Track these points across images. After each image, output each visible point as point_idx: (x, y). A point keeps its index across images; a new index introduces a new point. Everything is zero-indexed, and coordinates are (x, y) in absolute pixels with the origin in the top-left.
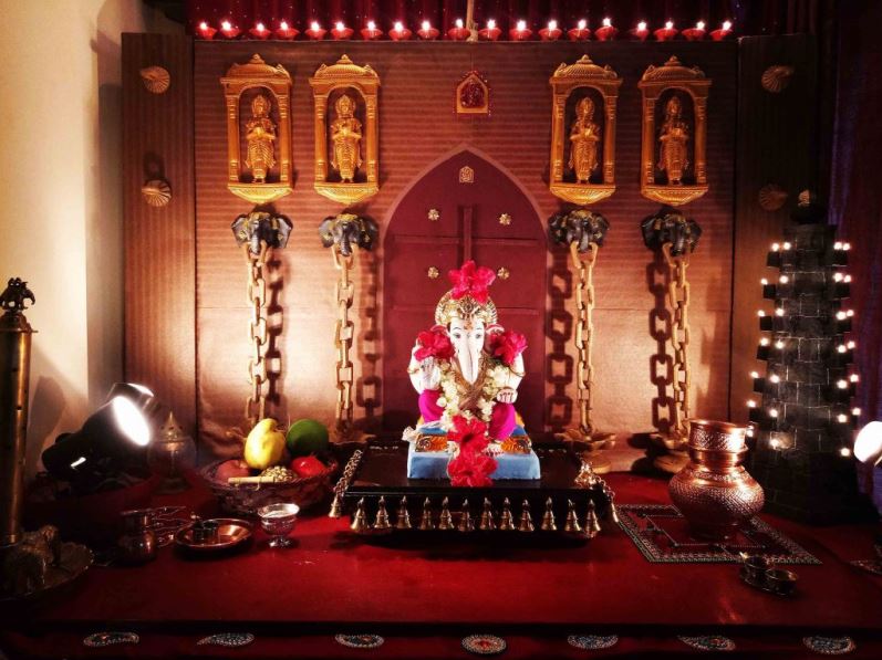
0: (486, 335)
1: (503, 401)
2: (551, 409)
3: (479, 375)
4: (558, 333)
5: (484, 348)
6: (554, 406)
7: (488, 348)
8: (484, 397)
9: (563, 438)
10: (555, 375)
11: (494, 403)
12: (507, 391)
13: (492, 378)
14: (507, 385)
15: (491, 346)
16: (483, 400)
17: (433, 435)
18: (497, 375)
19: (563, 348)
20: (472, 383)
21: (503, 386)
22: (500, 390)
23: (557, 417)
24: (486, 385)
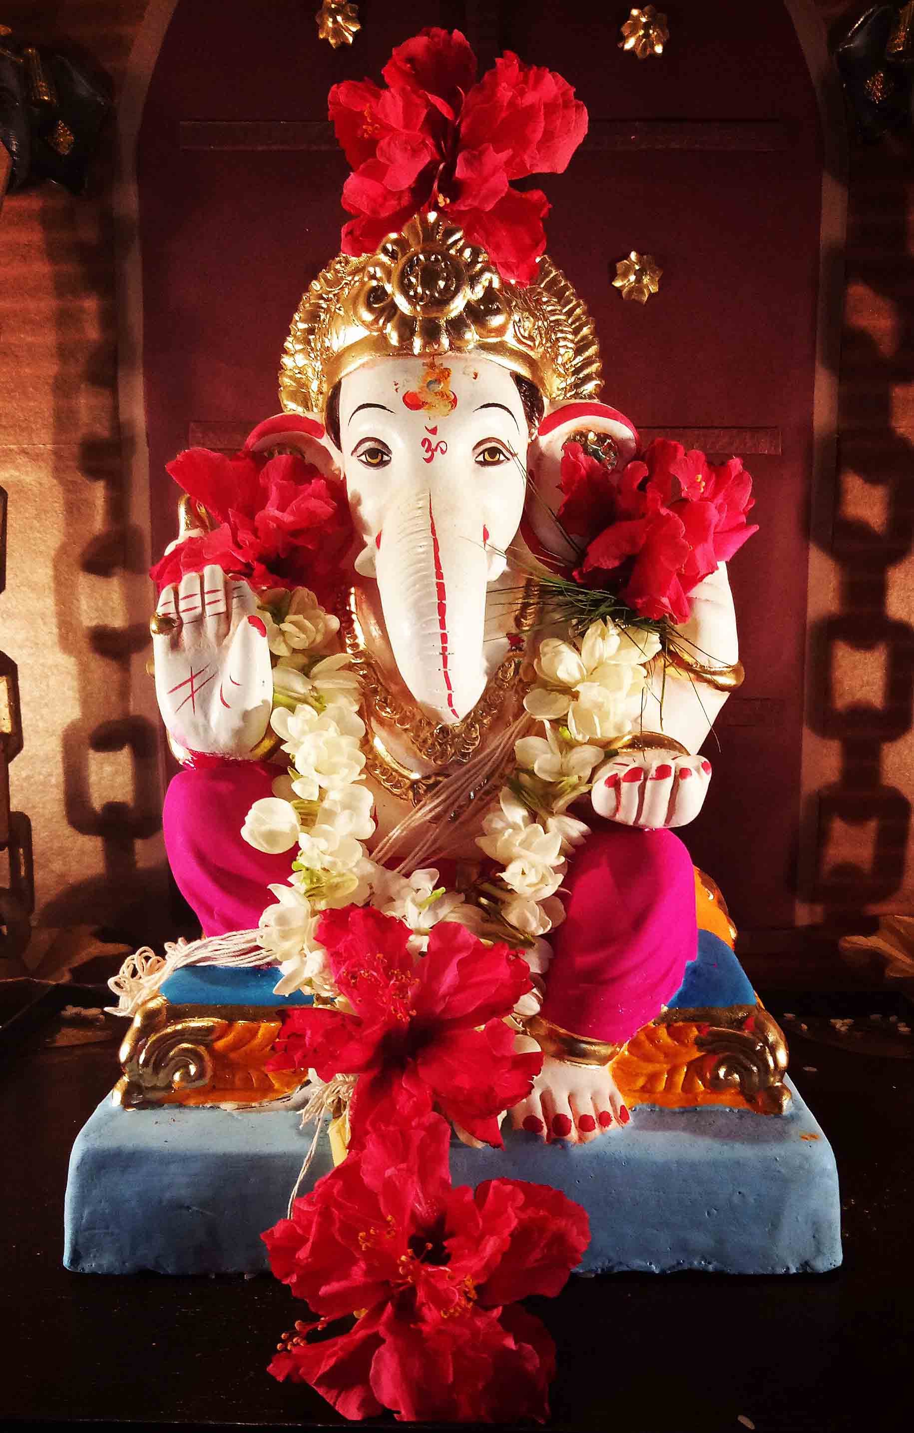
0: (536, 457)
1: (627, 816)
2: (822, 837)
3: (495, 675)
4: (860, 529)
5: (527, 526)
6: (838, 826)
7: (550, 534)
8: (520, 794)
9: (878, 961)
10: (841, 703)
11: (577, 828)
12: (654, 758)
13: (568, 691)
14: (652, 726)
15: (566, 519)
16: (515, 813)
17: (230, 1014)
18: (593, 673)
19: (879, 592)
20: (452, 721)
21: (629, 731)
22: (609, 753)
23: (846, 870)
24: (534, 729)
